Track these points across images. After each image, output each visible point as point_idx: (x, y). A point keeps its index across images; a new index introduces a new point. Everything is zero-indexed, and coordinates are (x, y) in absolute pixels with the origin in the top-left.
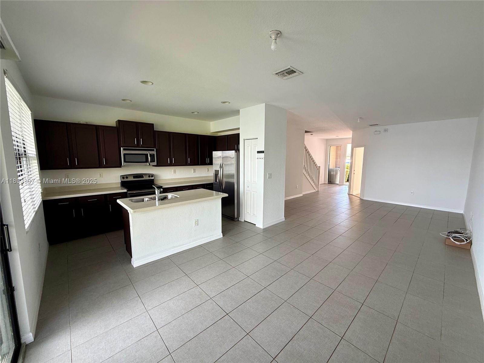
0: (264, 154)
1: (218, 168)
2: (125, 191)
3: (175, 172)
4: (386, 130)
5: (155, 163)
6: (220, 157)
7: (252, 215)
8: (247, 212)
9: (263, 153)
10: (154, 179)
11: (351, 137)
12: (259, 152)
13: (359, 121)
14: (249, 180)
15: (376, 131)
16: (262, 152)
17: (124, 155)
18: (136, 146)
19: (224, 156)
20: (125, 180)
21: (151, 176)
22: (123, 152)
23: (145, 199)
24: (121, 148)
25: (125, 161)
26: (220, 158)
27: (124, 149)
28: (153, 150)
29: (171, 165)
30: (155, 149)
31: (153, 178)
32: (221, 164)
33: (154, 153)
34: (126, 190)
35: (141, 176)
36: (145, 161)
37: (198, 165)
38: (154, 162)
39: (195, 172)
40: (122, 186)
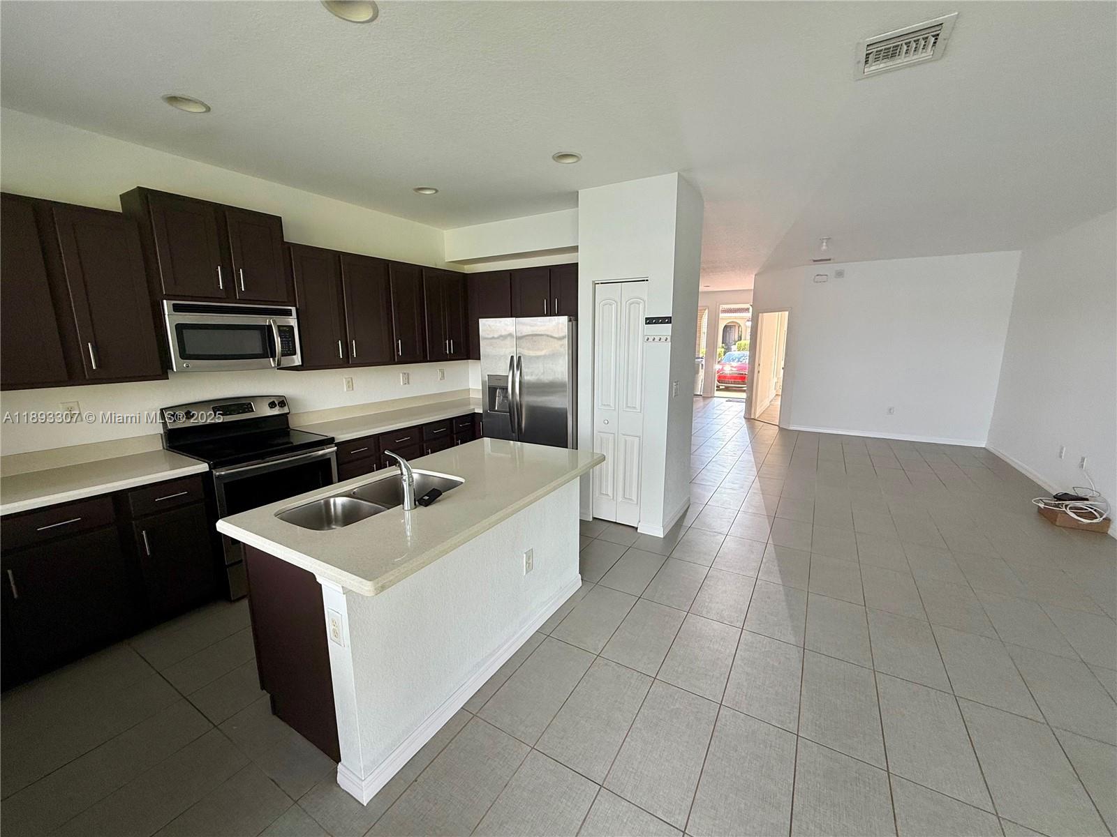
0: (670, 325)
1: (502, 369)
2: (203, 467)
3: (351, 386)
4: (840, 274)
5: (297, 360)
6: (510, 335)
7: (620, 499)
8: (601, 494)
9: (667, 323)
10: (288, 413)
11: (753, 288)
12: (650, 321)
13: (824, 248)
14: (611, 405)
15: (818, 275)
16: (666, 320)
17: (180, 328)
18: (224, 295)
19: (524, 334)
20: (183, 423)
21: (277, 403)
22: (171, 319)
23: (332, 500)
24: (165, 301)
25: (184, 355)
26: (509, 338)
27: (177, 308)
28: (289, 313)
29: (347, 363)
30: (293, 309)
31: (286, 410)
32: (512, 357)
33: (293, 321)
34: (206, 465)
35: (242, 404)
36: (259, 351)
37: (424, 360)
38: (295, 354)
39: (408, 383)
40: (169, 447)
